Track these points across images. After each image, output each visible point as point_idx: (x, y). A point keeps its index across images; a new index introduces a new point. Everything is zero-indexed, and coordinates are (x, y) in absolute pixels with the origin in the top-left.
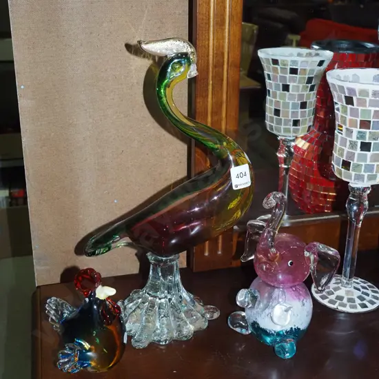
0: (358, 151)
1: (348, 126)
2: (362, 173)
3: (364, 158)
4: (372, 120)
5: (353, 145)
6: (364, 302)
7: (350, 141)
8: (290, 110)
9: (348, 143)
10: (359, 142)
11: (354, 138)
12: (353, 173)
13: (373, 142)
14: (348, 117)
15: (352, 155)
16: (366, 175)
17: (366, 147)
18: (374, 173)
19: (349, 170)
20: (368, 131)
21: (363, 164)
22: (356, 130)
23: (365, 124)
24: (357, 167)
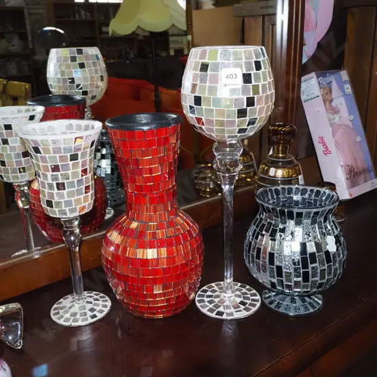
0: (56, 191)
1: (43, 172)
2: (64, 208)
3: (61, 196)
4: (60, 164)
5: (51, 186)
6: (95, 313)
7: (48, 184)
8: (14, 160)
9: (47, 186)
10: (55, 183)
11: (50, 181)
12: (57, 210)
13: (65, 181)
14: (41, 164)
15: (52, 195)
16: (67, 209)
17: (61, 186)
18: (74, 207)
19: (52, 207)
20: (59, 173)
21: (62, 200)
22: (49, 174)
23: (56, 169)
24: (58, 204)
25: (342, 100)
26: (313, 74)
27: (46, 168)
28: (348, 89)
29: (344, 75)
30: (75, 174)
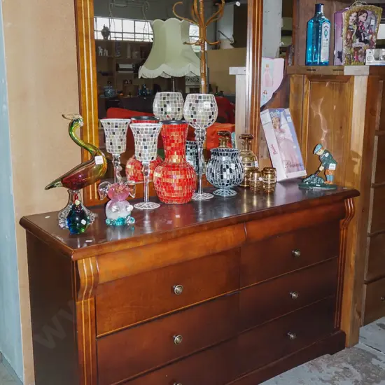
0: (143, 149)
3: (145, 152)
5: (141, 148)
7: (140, 146)
10: (143, 146)
12: (143, 158)
14: (139, 138)
15: (141, 151)
17: (146, 147)
19: (141, 157)
21: (146, 154)
22: (142, 142)
23: (144, 140)
24: (144, 155)
25: (287, 125)
26: (267, 110)
27: (140, 140)
28: (290, 119)
29: (287, 111)
30: (151, 143)
